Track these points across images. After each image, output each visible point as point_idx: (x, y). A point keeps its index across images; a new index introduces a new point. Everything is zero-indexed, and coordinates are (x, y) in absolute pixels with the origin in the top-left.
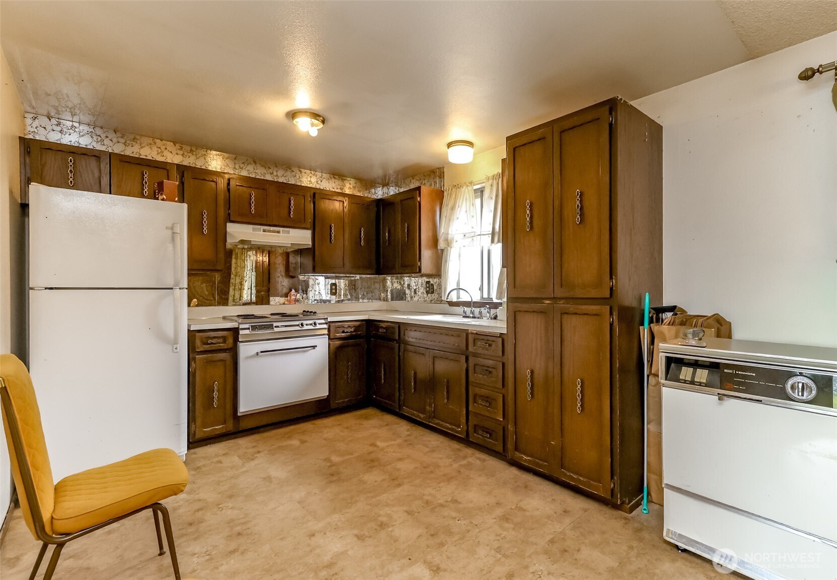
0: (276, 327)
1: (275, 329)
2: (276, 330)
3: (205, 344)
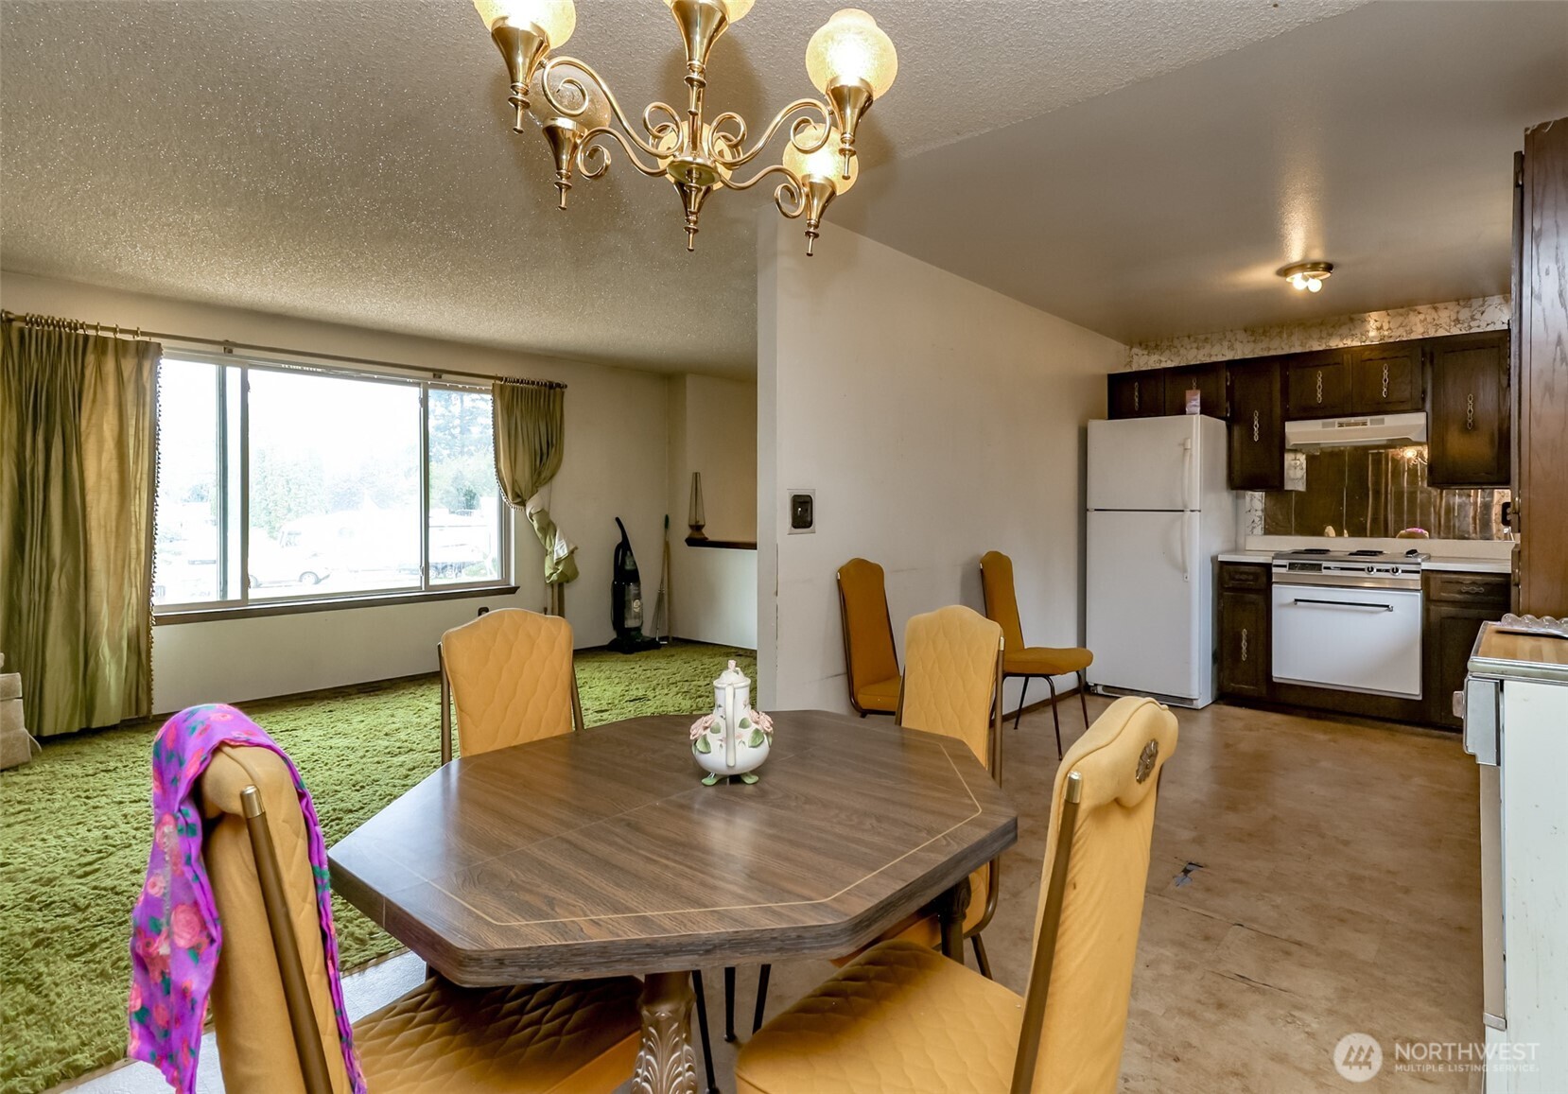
0: (1325, 568)
1: (1323, 570)
2: (1325, 572)
3: (1233, 579)
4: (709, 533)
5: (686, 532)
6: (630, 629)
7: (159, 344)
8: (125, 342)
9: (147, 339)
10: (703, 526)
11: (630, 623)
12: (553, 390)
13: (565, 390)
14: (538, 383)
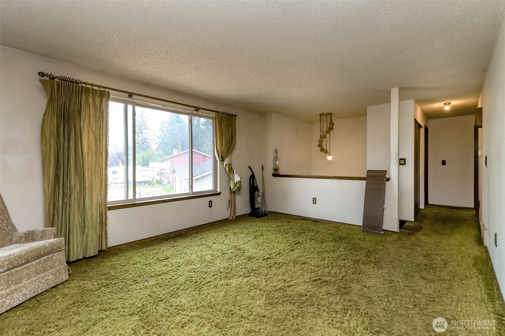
4: (281, 172)
5: (272, 172)
6: (257, 209)
7: (109, 92)
8: (96, 90)
9: (103, 89)
10: (279, 169)
11: (257, 206)
12: (232, 117)
13: (236, 117)
14: (227, 114)
